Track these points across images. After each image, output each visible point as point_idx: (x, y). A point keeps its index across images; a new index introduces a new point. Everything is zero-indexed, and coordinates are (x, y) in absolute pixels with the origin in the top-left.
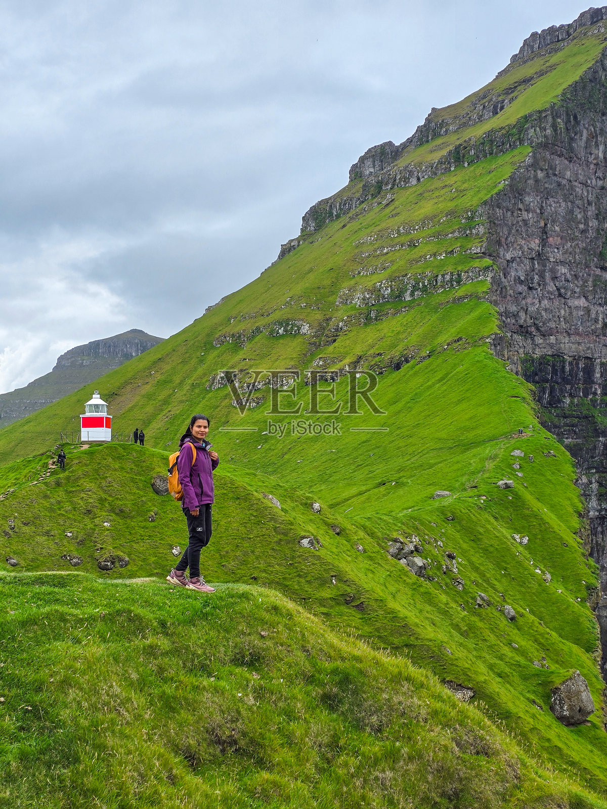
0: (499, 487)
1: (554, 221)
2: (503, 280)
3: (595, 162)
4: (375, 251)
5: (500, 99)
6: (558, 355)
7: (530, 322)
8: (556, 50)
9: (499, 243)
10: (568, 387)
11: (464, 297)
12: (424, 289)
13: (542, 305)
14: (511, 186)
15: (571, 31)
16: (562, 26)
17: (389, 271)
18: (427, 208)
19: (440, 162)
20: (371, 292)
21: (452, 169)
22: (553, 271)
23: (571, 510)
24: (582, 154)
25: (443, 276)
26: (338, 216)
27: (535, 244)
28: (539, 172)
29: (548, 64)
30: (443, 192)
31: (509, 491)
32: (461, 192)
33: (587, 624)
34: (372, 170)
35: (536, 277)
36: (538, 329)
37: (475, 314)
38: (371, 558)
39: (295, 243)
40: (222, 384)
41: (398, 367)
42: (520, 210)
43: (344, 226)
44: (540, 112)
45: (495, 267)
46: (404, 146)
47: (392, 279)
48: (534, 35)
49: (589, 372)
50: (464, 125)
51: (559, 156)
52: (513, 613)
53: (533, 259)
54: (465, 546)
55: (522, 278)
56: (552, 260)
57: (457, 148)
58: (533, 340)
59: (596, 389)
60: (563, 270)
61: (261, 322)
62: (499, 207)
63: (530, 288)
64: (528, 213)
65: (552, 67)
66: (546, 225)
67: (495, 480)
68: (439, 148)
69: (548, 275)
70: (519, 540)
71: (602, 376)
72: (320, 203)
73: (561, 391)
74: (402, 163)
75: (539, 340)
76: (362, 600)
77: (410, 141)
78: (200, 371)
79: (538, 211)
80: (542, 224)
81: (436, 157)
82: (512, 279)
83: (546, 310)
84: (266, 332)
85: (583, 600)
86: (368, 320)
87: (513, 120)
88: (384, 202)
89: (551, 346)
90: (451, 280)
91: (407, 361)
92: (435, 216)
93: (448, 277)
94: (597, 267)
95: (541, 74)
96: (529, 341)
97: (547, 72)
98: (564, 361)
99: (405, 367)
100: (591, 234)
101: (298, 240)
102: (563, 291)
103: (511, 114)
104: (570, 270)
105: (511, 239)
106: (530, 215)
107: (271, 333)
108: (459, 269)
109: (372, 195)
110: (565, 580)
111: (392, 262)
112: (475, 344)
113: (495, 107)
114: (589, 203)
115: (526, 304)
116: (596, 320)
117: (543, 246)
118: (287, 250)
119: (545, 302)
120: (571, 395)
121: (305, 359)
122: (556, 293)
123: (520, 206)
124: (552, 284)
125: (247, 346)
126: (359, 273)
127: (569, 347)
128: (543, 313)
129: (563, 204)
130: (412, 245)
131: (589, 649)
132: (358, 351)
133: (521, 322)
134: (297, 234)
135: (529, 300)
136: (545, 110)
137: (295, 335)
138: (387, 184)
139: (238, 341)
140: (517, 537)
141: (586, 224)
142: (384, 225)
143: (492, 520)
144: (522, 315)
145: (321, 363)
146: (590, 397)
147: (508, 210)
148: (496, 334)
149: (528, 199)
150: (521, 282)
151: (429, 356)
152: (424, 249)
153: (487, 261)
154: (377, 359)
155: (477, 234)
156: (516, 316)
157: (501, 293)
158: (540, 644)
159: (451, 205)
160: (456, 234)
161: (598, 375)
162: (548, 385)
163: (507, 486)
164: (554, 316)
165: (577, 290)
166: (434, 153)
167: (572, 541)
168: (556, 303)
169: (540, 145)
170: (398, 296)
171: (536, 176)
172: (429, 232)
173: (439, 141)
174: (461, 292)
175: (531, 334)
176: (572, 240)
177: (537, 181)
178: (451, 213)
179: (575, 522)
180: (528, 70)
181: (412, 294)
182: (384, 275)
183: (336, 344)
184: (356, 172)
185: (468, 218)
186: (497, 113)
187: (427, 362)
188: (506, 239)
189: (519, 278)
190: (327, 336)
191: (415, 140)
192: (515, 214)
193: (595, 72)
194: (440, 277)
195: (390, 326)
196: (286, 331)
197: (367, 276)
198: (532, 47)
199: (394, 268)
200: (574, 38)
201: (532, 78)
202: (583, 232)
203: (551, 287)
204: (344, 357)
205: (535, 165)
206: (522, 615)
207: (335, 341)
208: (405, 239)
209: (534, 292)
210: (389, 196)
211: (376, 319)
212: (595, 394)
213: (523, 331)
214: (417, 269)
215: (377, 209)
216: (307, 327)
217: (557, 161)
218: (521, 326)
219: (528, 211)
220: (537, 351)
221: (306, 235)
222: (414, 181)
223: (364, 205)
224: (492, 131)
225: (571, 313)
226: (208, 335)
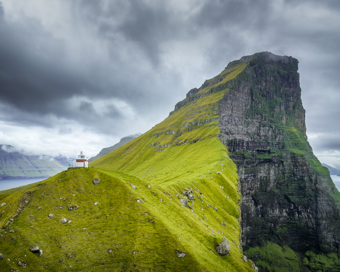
0: (217, 174)
1: (234, 107)
2: (222, 121)
3: (245, 92)
4: (191, 114)
5: (222, 77)
6: (235, 139)
7: (228, 131)
8: (236, 66)
9: (221, 112)
10: (238, 147)
11: (212, 125)
12: (203, 123)
14: (224, 98)
15: (239, 61)
16: (237, 60)
17: (194, 118)
18: (204, 103)
19: (207, 93)
20: (190, 123)
21: (210, 94)
24: (242, 91)
25: (207, 120)
26: (183, 106)
27: (230, 112)
28: (231, 95)
29: (233, 69)
30: (208, 100)
32: (212, 100)
34: (191, 94)
35: (230, 120)
36: (230, 133)
37: (214, 129)
39: (173, 112)
40: (153, 146)
41: (195, 142)
42: (226, 104)
43: (184, 108)
44: (231, 80)
45: (220, 118)
46: (199, 89)
47: (195, 120)
48: (230, 62)
49: (243, 143)
50: (214, 84)
51: (236, 91)
53: (229, 116)
55: (227, 121)
56: (234, 116)
57: (211, 89)
58: (229, 136)
59: (244, 148)
61: (164, 131)
62: (221, 103)
63: (229, 123)
65: (234, 70)
66: (232, 108)
67: (216, 172)
68: (207, 89)
69: (233, 120)
72: (179, 102)
73: (236, 148)
74: (198, 93)
75: (231, 136)
76: (154, 220)
77: (200, 88)
78: (148, 143)
79: (231, 104)
81: (206, 91)
82: (224, 121)
84: (164, 133)
86: (189, 130)
87: (225, 82)
88: (194, 102)
89: (234, 137)
90: (209, 121)
91: (198, 141)
92: (206, 105)
93: (208, 120)
94: (245, 118)
95: (232, 71)
97: (233, 71)
98: (237, 141)
99: (197, 142)
100: (244, 110)
102: (237, 124)
103: (224, 81)
104: (238, 119)
105: (224, 111)
106: (229, 105)
107: (165, 134)
108: (211, 118)
109: (191, 100)
111: (195, 116)
112: (214, 137)
113: (221, 79)
116: (245, 131)
117: (232, 113)
118: (171, 114)
119: (232, 126)
120: (238, 149)
121: (173, 139)
123: (226, 103)
125: (160, 136)
126: (187, 119)
127: (238, 137)
128: (232, 129)
129: (237, 103)
130: (200, 112)
132: (186, 138)
133: (226, 131)
134: (174, 110)
135: (228, 126)
136: (233, 80)
137: (171, 134)
138: (195, 98)
139: (158, 135)
141: (242, 107)
142: (193, 107)
144: (227, 129)
145: (177, 141)
147: (223, 104)
148: (219, 134)
149: (228, 101)
151: (203, 139)
152: (203, 113)
153: (218, 116)
154: (191, 140)
155: (216, 110)
157: (221, 124)
159: (210, 103)
160: (211, 110)
161: (245, 144)
162: (233, 146)
164: (234, 130)
165: (240, 124)
166: (206, 90)
168: (235, 126)
169: (231, 88)
170: (196, 124)
171: (230, 96)
172: (204, 109)
173: (207, 87)
174: (211, 123)
175: (229, 134)
176: (239, 111)
177: (230, 97)
178: (209, 105)
180: (229, 71)
181: (200, 124)
183: (181, 136)
184: (188, 95)
185: (213, 106)
186: (221, 81)
187: (202, 141)
188: (223, 111)
190: (179, 134)
191: (202, 87)
192: (225, 105)
193: (245, 71)
194: (206, 120)
195: (194, 132)
196: (169, 133)
197: (189, 120)
198: (230, 65)
199: (195, 118)
200: (240, 63)
201: (229, 73)
202: (242, 109)
203: (234, 123)
204: (183, 139)
205: (230, 93)
207: (181, 135)
208: (198, 111)
210: (195, 101)
211: (191, 130)
213: (227, 133)
214: (201, 118)
215: (192, 104)
216: (174, 132)
217: (236, 92)
218: (226, 132)
219: (228, 104)
220: (230, 138)
222: (201, 97)
223: (189, 103)
224: (220, 85)
226: (151, 134)
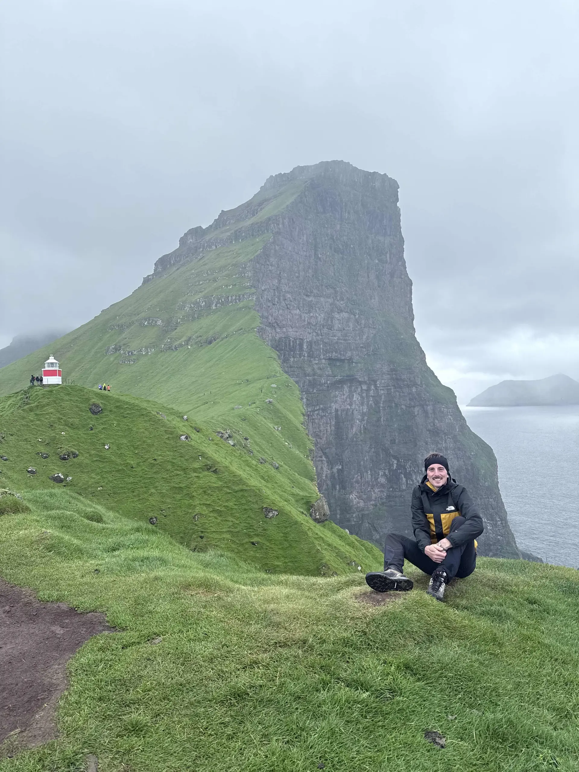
0: (266, 403)
1: (284, 271)
2: (261, 300)
4: (196, 282)
5: (255, 208)
6: (287, 337)
7: (274, 321)
8: (283, 186)
9: (258, 281)
10: (292, 353)
11: (243, 308)
12: (222, 304)
13: (280, 313)
14: (263, 252)
15: (289, 176)
16: (286, 173)
17: (203, 293)
18: (222, 262)
19: (227, 239)
20: (195, 304)
21: (234, 242)
22: (284, 296)
23: (299, 412)
24: (296, 238)
25: (231, 297)
26: (174, 264)
27: (275, 282)
28: (276, 246)
29: (278, 192)
30: (229, 254)
31: (271, 405)
32: (239, 254)
33: (310, 468)
34: (191, 241)
35: (276, 299)
36: (278, 325)
37: (248, 316)
38: (217, 444)
40: (113, 351)
41: (210, 343)
42: (268, 265)
44: (276, 216)
45: (257, 293)
47: (205, 297)
48: (272, 176)
49: (301, 345)
50: (239, 220)
51: (286, 239)
52: (277, 465)
53: (274, 290)
54: (251, 433)
55: (270, 299)
56: (283, 290)
57: (235, 232)
58: (275, 329)
59: (305, 354)
60: (289, 296)
61: (134, 318)
62: (258, 263)
63: (274, 304)
64: (272, 267)
65: (282, 193)
66: (280, 273)
67: (263, 400)
68: (226, 231)
69: (282, 298)
70: (276, 429)
71: (307, 347)
73: (289, 355)
74: (207, 237)
75: (278, 330)
76: (216, 467)
77: (210, 227)
78: (100, 344)
79: (277, 266)
80: (278, 273)
81: (224, 236)
82: (265, 299)
83: (281, 315)
84: (137, 324)
85: (307, 456)
86: (194, 319)
87: (263, 219)
88: (200, 258)
89: (284, 333)
90: (236, 299)
91: (215, 340)
92: (226, 266)
93: (234, 298)
94: (304, 295)
95: (275, 197)
96: (274, 330)
97: (279, 196)
98: (290, 340)
99: (214, 343)
100: (301, 278)
101: (153, 275)
102: (289, 306)
103: (262, 216)
104: (292, 296)
105: (264, 279)
107: (140, 325)
108: (240, 293)
109: (192, 253)
110: (299, 447)
111: (205, 289)
112: (249, 332)
113: (254, 212)
114: (300, 263)
115: (272, 312)
116: (304, 321)
117: (279, 283)
118: (147, 280)
119: (281, 311)
120: (293, 357)
121: (160, 337)
122: (286, 307)
123: (268, 263)
124: (284, 302)
125: (127, 331)
126: (188, 294)
127: (292, 333)
128: (280, 316)
129: (288, 263)
130: (215, 280)
131: (312, 480)
132: (189, 334)
133: (270, 321)
134: (152, 272)
135: (274, 310)
136: (279, 215)
137: (154, 326)
138: (200, 248)
140: (276, 427)
141: (299, 273)
142: (200, 269)
143: (264, 419)
144: (270, 317)
145: (169, 340)
146: (302, 358)
147: (262, 265)
148: (259, 327)
149: (272, 259)
150: (269, 301)
151: (226, 338)
152: (221, 283)
153: (253, 290)
154: (200, 338)
155: (248, 276)
156: (267, 318)
157: (260, 306)
158: (290, 479)
159: (234, 261)
162: (283, 352)
163: (270, 402)
164: (285, 318)
165: (295, 306)
166: (224, 234)
167: (301, 427)
168: (286, 312)
169: (276, 233)
170: (209, 307)
171: (275, 248)
172: (224, 274)
173: (226, 228)
174: (241, 305)
175: (274, 327)
176: (293, 281)
177: (276, 251)
178: (234, 265)
179: (302, 418)
180: (270, 194)
181: (216, 306)
182: (201, 295)
183: (176, 331)
184: (183, 241)
185: (243, 268)
186: (255, 215)
187: (225, 340)
188: (262, 279)
189: (268, 299)
190: (172, 326)
191: (213, 226)
192: (266, 267)
193: (302, 198)
195: (205, 322)
196: (148, 323)
197: (192, 295)
198: (271, 183)
199: (206, 291)
200: (291, 180)
201: (271, 199)
202: (298, 277)
203: (283, 304)
204: (182, 337)
205: (274, 243)
206: (281, 466)
207: (176, 329)
208: (211, 277)
209: (276, 306)
210: (202, 254)
211: (198, 318)
212: (304, 356)
213: (271, 325)
214: (218, 293)
215: (195, 261)
216: (160, 321)
217: (285, 241)
218: (270, 323)
219: (272, 265)
220: (278, 335)
221: (156, 272)
222: (215, 248)
223: (188, 259)
224: (252, 224)
225: (293, 317)
226: (104, 325)
